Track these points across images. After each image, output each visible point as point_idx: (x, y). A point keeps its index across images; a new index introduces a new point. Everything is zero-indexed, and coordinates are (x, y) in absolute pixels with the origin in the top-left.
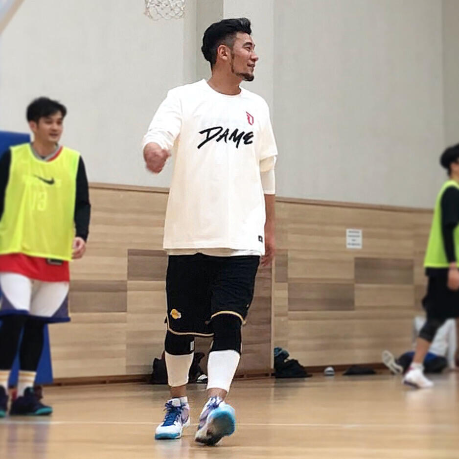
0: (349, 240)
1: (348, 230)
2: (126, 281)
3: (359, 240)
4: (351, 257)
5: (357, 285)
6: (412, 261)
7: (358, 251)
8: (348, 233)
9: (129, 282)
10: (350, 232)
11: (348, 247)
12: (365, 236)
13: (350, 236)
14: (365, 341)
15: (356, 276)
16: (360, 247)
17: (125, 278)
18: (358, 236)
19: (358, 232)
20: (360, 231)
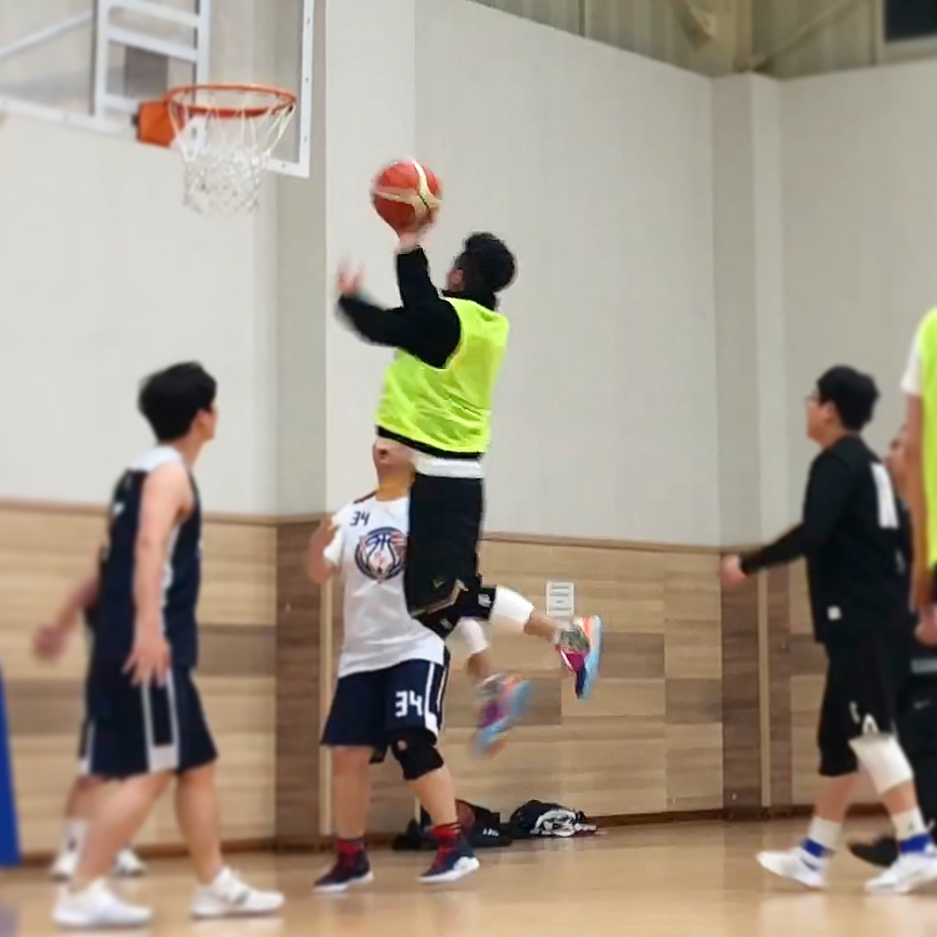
0: (551, 601)
1: (549, 585)
3: (569, 602)
6: (661, 636)
8: (549, 590)
10: (554, 588)
12: (578, 593)
13: (552, 595)
16: (570, 614)
18: (566, 595)
19: (567, 588)
20: (572, 586)
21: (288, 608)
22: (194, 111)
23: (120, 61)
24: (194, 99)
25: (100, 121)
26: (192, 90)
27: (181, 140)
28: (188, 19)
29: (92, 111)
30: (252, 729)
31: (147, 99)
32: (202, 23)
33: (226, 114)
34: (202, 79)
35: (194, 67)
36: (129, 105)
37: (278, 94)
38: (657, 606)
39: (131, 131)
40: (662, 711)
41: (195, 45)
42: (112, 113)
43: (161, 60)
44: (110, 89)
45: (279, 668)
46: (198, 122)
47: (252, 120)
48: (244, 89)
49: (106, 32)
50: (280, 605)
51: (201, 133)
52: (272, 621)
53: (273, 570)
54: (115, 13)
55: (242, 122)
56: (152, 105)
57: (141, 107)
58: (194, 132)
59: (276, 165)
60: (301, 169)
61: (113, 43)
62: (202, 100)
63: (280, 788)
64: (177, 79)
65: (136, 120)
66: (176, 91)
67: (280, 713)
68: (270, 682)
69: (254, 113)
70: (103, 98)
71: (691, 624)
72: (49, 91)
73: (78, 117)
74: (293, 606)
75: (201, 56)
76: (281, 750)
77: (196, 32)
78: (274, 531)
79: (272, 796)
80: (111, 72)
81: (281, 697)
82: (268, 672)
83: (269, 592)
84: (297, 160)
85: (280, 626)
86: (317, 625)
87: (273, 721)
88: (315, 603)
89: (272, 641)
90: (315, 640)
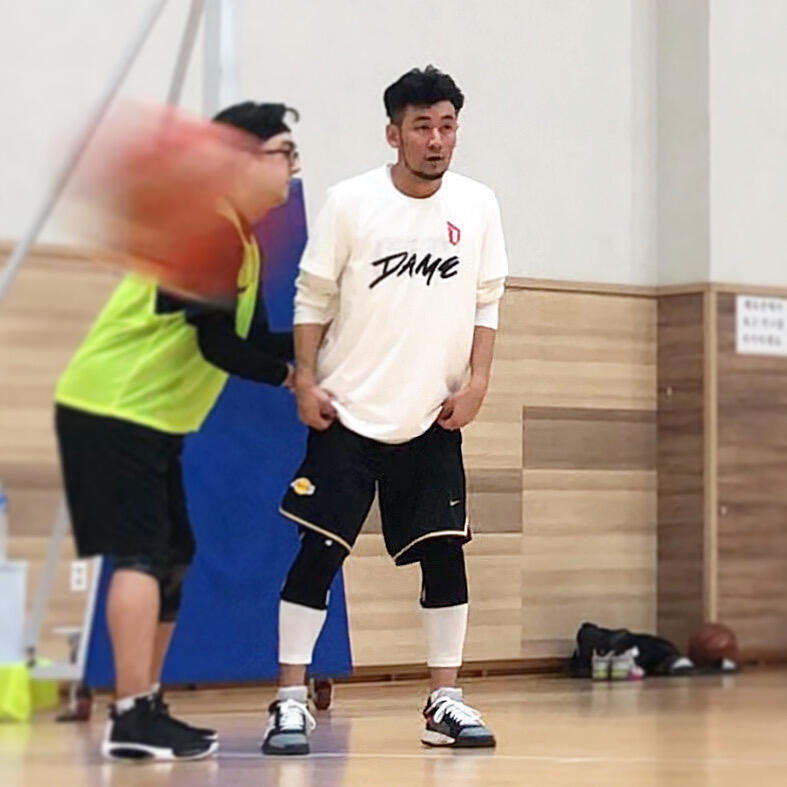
2: (520, 471)
9: (526, 472)
17: (519, 466)
21: (670, 392)
30: (628, 530)
45: (660, 461)
50: (661, 390)
52: (653, 406)
53: (654, 347)
63: (661, 597)
67: (661, 512)
68: (650, 475)
74: (674, 390)
76: (662, 555)
78: (653, 303)
79: (653, 606)
81: (660, 494)
83: (650, 374)
85: (661, 412)
86: (700, 411)
87: (654, 520)
88: (698, 386)
89: (654, 427)
90: (698, 428)
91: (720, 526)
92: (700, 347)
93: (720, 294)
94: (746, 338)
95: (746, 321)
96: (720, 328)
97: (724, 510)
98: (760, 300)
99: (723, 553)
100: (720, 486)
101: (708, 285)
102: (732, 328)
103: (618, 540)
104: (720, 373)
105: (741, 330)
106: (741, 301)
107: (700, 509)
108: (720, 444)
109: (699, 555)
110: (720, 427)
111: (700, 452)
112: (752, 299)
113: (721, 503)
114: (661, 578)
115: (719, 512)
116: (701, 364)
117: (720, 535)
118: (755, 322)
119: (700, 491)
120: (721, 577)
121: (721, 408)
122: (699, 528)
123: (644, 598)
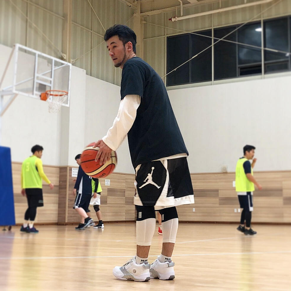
0: (106, 183)
1: (106, 180)
3: (109, 183)
4: (106, 188)
5: (108, 197)
6: (125, 190)
7: (109, 186)
8: (106, 181)
11: (106, 185)
12: (111, 181)
14: (111, 214)
15: (108, 194)
16: (109, 185)
20: (110, 180)
21: (61, 182)
22: (51, 95)
23: (38, 86)
24: (50, 93)
25: (34, 96)
26: (50, 91)
27: (48, 100)
28: (49, 79)
29: (33, 94)
30: (54, 203)
31: (43, 92)
32: (52, 80)
33: (56, 95)
34: (52, 89)
35: (50, 87)
36: (39, 93)
37: (65, 92)
38: (124, 184)
39: (39, 98)
40: (125, 203)
41: (51, 83)
42: (36, 95)
43: (45, 86)
44: (36, 90)
45: (59, 193)
46: (51, 97)
47: (61, 97)
48: (60, 91)
49: (36, 81)
50: (60, 182)
51: (51, 99)
52: (58, 184)
53: (58, 176)
54: (38, 77)
55: (58, 97)
56: (43, 94)
57: (42, 94)
58: (50, 99)
59: (64, 105)
60: (68, 106)
61: (37, 83)
62: (52, 93)
63: (59, 214)
64: (48, 89)
65: (40, 96)
66: (48, 91)
67: (59, 201)
68: (57, 195)
69: (61, 95)
70: (35, 92)
71: (130, 187)
72: (26, 91)
73: (31, 95)
74: (62, 182)
75: (52, 85)
76: (59, 207)
77: (51, 81)
78: (59, 169)
79: (57, 215)
80: (36, 88)
81: (59, 198)
82: (57, 193)
83: (58, 179)
84: (67, 104)
85: (60, 185)
86: (66, 185)
87: (58, 202)
88: (66, 181)
89: (58, 188)
90: (66, 188)
91: (68, 203)
92: (66, 176)
93: (70, 168)
94: (73, 174)
95: (73, 172)
96: (69, 172)
97: (69, 201)
98: (76, 169)
99: (69, 207)
100: (69, 197)
101: (68, 166)
102: (71, 173)
103: (52, 205)
104: (69, 180)
105: (73, 173)
106: (73, 169)
107: (65, 200)
108: (69, 190)
109: (65, 207)
110: (69, 188)
111: (66, 192)
112: (74, 169)
113: (69, 200)
114: (59, 211)
115: (68, 201)
116: (66, 179)
117: (68, 204)
118: (75, 172)
119: (65, 198)
120: (68, 211)
121: (69, 185)
122: (65, 203)
123: (56, 214)
